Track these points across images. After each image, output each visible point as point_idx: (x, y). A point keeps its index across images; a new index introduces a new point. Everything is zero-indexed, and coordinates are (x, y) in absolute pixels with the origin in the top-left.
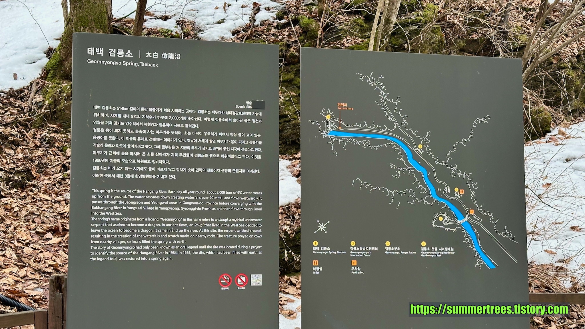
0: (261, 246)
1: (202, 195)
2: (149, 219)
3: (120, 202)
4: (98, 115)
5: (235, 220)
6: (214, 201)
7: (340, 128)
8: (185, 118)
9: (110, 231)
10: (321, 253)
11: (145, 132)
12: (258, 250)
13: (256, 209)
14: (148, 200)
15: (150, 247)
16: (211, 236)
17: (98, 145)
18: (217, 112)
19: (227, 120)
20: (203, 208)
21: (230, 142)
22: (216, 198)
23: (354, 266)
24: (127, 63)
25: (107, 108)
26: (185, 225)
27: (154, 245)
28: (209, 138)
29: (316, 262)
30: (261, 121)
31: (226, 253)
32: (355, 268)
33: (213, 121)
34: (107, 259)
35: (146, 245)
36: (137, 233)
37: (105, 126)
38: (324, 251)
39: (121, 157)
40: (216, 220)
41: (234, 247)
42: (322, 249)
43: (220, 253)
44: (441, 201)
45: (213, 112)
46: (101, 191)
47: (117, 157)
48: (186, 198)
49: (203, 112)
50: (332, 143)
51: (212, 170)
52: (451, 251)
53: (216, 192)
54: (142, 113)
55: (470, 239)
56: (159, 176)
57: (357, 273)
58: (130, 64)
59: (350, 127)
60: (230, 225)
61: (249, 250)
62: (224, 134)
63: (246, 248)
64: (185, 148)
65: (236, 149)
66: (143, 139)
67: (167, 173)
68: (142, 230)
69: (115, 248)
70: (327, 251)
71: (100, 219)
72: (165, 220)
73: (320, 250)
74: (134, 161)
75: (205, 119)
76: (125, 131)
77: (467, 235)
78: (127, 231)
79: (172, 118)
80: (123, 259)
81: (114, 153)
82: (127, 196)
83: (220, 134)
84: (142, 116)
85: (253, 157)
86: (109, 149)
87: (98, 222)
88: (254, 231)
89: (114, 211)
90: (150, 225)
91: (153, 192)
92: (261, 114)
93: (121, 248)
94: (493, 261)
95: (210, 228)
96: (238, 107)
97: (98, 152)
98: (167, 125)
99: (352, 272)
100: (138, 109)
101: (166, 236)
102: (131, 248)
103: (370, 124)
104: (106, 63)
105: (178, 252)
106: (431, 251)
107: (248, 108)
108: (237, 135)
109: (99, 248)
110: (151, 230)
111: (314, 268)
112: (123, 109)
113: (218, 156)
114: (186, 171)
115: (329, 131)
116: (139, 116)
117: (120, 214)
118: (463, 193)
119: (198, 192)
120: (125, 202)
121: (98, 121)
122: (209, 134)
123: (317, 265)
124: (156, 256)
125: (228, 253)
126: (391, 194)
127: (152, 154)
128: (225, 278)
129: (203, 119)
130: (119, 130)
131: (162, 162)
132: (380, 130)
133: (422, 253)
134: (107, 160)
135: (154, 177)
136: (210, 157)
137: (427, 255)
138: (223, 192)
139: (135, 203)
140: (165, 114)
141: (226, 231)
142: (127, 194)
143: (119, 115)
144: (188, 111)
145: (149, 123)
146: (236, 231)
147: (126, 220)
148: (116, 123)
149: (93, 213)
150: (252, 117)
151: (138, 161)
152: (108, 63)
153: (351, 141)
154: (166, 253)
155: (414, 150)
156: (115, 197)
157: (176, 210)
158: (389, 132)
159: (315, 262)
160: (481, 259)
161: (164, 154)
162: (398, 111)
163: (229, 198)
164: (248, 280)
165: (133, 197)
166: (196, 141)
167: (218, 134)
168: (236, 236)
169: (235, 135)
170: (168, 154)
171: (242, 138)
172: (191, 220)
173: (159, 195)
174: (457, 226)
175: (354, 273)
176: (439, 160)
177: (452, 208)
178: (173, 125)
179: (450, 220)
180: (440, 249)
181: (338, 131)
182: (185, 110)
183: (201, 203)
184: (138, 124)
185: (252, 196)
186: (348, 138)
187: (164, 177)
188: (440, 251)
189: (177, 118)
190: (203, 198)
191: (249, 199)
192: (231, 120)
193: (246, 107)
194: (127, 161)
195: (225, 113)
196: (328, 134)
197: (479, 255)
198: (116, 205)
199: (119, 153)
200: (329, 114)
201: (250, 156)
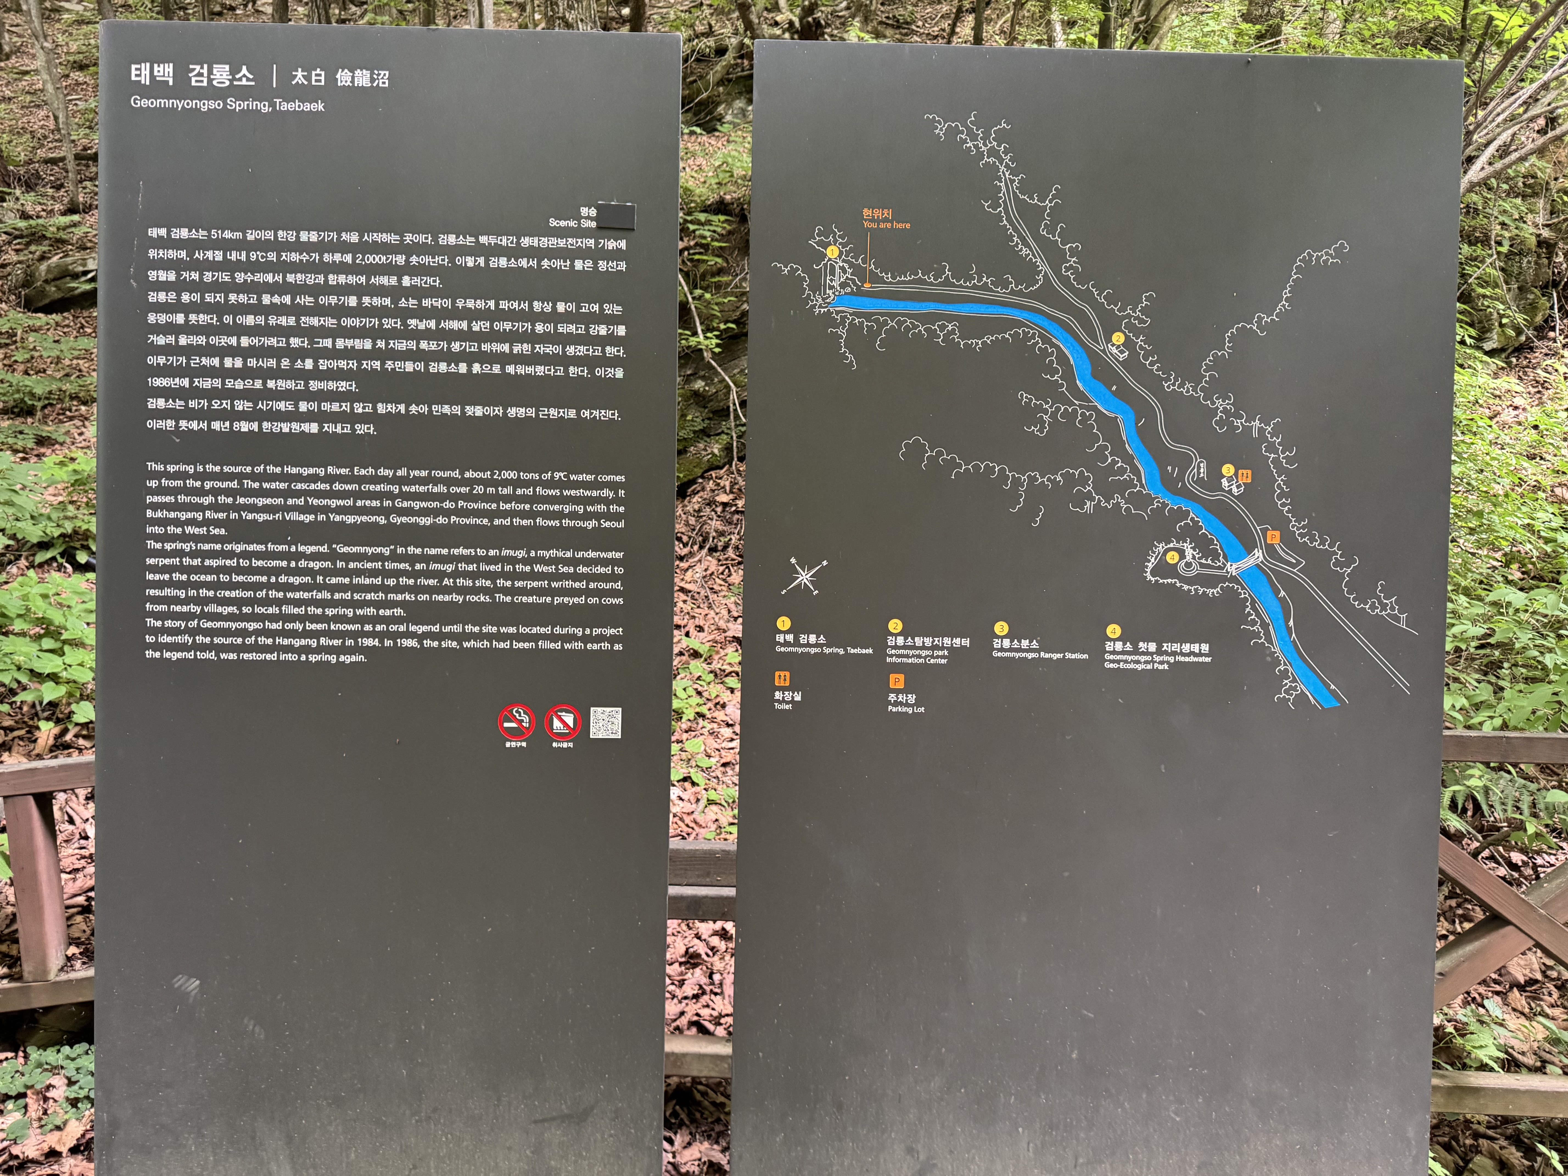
0: (621, 629)
1: (449, 482)
2: (301, 548)
3: (222, 499)
4: (161, 255)
5: (546, 554)
6: (485, 498)
7: (867, 285)
8: (400, 260)
9: (194, 578)
10: (800, 650)
11: (287, 299)
12: (612, 640)
13: (607, 524)
14: (298, 494)
15: (305, 625)
16: (476, 599)
17: (161, 340)
18: (493, 240)
19: (523, 263)
20: (453, 519)
21: (533, 330)
22: (491, 490)
23: (897, 692)
24: (238, 103)
25: (184, 233)
26: (402, 566)
27: (315, 619)
28: (471, 315)
29: (782, 677)
30: (623, 266)
31: (521, 645)
32: (900, 696)
33: (482, 265)
34: (190, 655)
35: (292, 618)
36: (269, 586)
37: (179, 286)
38: (808, 645)
39: (222, 373)
40: (492, 553)
41: (543, 630)
42: (803, 638)
43: (502, 645)
44: (1173, 503)
45: (483, 239)
46: (171, 468)
47: (211, 372)
48: (405, 488)
49: (452, 239)
50: (843, 332)
51: (479, 411)
52: (1200, 654)
53: (493, 474)
54: (280, 247)
55: (1262, 620)
56: (328, 427)
57: (904, 709)
58: (248, 105)
59: (899, 283)
60: (532, 568)
61: (585, 639)
62: (516, 305)
63: (579, 632)
64: (401, 345)
65: (550, 349)
66: (283, 321)
67: (351, 418)
68: (283, 579)
69: (209, 625)
70: (816, 645)
71: (168, 547)
72: (346, 549)
73: (797, 643)
74: (258, 384)
75: (459, 260)
76: (233, 297)
77: (1254, 608)
78: (241, 578)
79: (363, 260)
80: (232, 656)
81: (205, 361)
82: (240, 483)
83: (504, 305)
84: (279, 256)
85: (599, 372)
86: (190, 351)
87: (163, 554)
88: (604, 586)
89: (206, 523)
90: (303, 564)
91: (312, 471)
92: (623, 244)
93: (226, 625)
94: (1333, 687)
95: (474, 576)
96: (555, 224)
97: (162, 360)
98: (352, 279)
99: (890, 708)
100: (269, 235)
101: (347, 596)
102: (252, 626)
103: (961, 273)
104: (180, 107)
105: (381, 642)
106: (1136, 651)
107: (586, 225)
108: (554, 308)
109: (169, 623)
110: (307, 579)
111: (777, 693)
112: (228, 235)
113: (496, 369)
114: (403, 412)
115: (832, 296)
116: (272, 256)
117: (223, 532)
118: (1249, 481)
119: (439, 474)
120: (235, 500)
121: (161, 272)
122: (470, 304)
123: (787, 684)
124: (320, 650)
125: (526, 645)
126: (1017, 482)
127: (309, 364)
128: (517, 715)
129: (452, 260)
130: (218, 295)
131: (337, 387)
132: (991, 290)
133: (1108, 657)
134: (186, 382)
135: (314, 428)
136: (475, 372)
137: (1121, 665)
138: (511, 475)
139: (261, 502)
140: (344, 247)
141: (519, 584)
142: (241, 477)
143: (217, 252)
144: (409, 238)
145: (299, 275)
146: (549, 584)
147: (239, 548)
148: (208, 277)
149: (149, 530)
150: (597, 254)
151: (271, 384)
152: (188, 104)
153: (899, 323)
154: (349, 642)
155: (1098, 348)
156: (208, 485)
157: (376, 523)
158: (1020, 294)
159: (780, 676)
160: (1294, 680)
161: (342, 364)
162: (1051, 229)
163: (529, 491)
164: (583, 722)
165: (256, 485)
166: (432, 324)
167: (497, 305)
168: (549, 599)
169: (548, 308)
170: (353, 364)
171: (567, 318)
172: (418, 551)
173: (330, 479)
174: (1224, 579)
175: (894, 710)
176: (1176, 380)
177: (1209, 525)
178: (368, 279)
179: (1203, 561)
180: (1165, 648)
181: (860, 293)
182: (402, 236)
183: (448, 505)
184: (269, 278)
185: (596, 485)
186: (892, 316)
187: (343, 428)
188: (1166, 653)
189: (377, 259)
190: (454, 490)
191: (587, 493)
192: (534, 263)
193: (579, 223)
194: (239, 385)
195: (518, 243)
196: (829, 303)
197: (1290, 668)
198: (210, 507)
199: (216, 362)
200: (835, 241)
201: (591, 371)
